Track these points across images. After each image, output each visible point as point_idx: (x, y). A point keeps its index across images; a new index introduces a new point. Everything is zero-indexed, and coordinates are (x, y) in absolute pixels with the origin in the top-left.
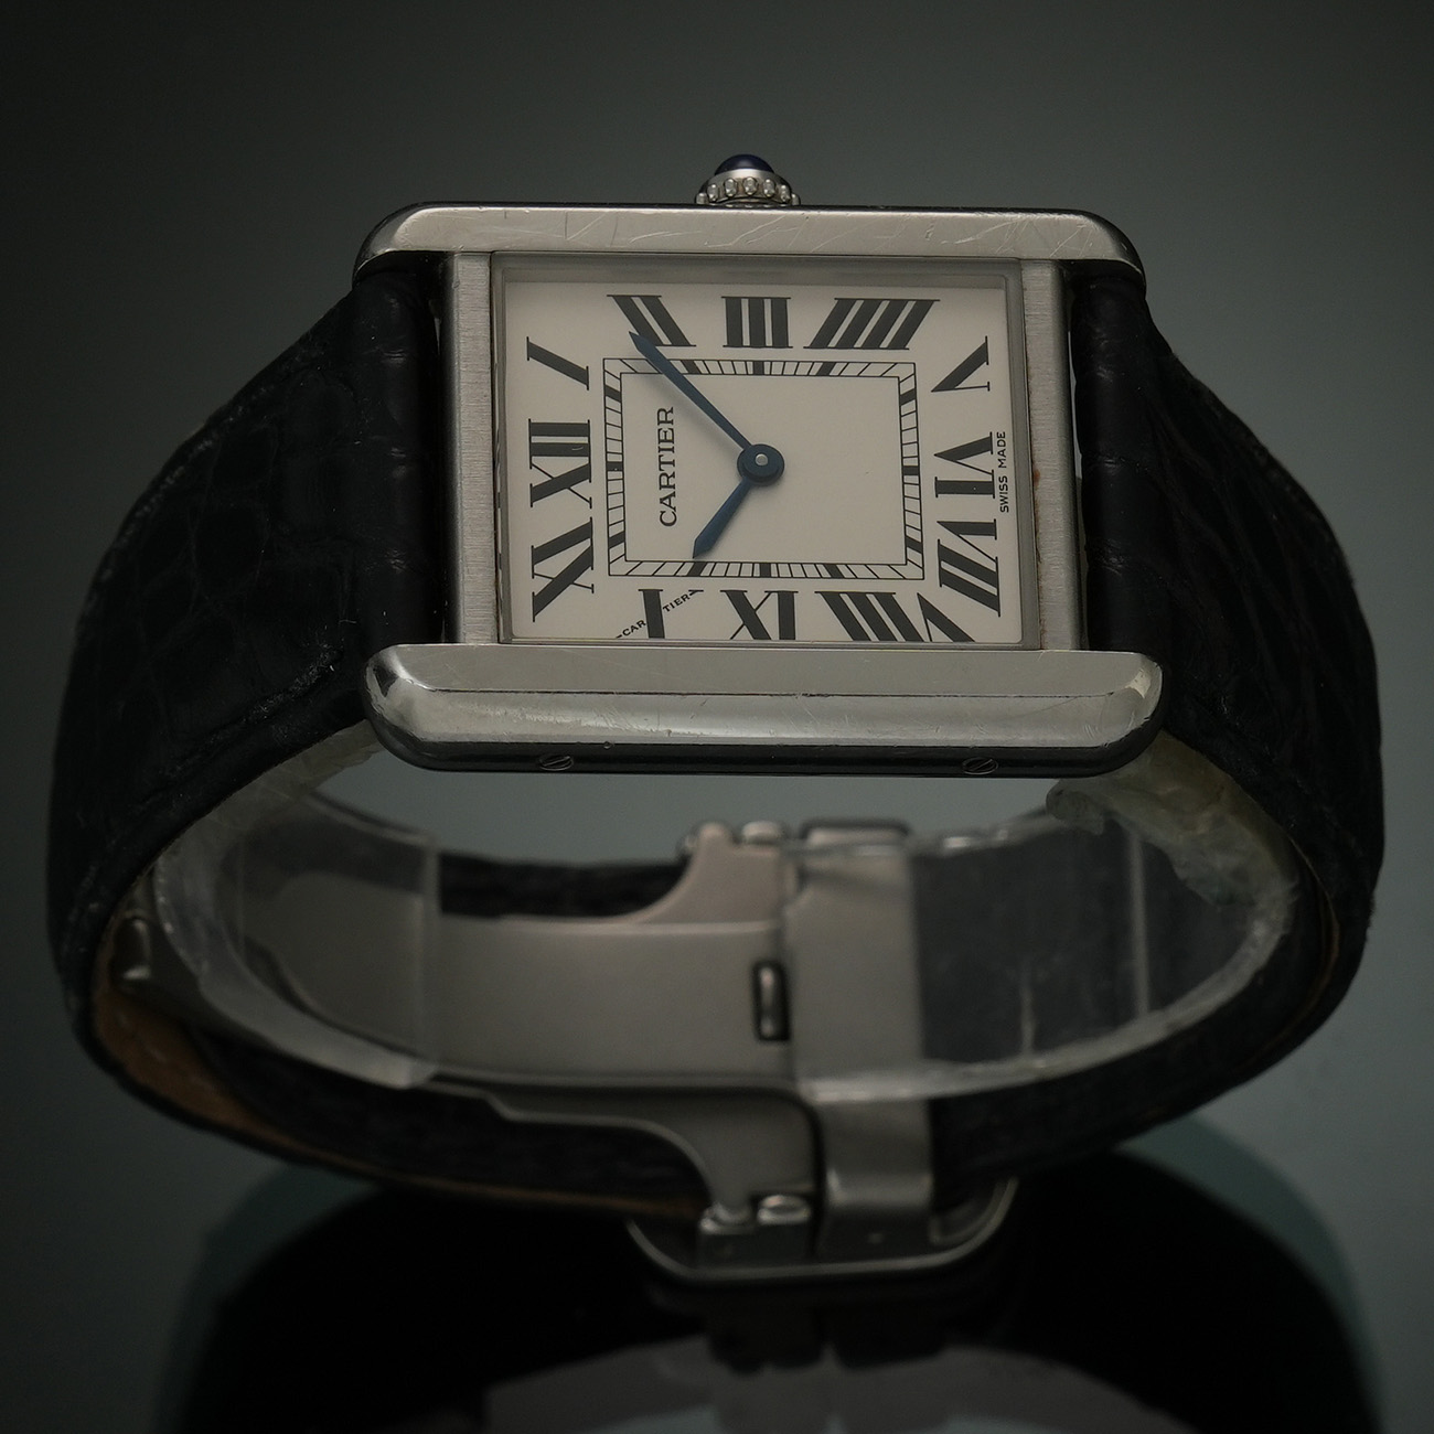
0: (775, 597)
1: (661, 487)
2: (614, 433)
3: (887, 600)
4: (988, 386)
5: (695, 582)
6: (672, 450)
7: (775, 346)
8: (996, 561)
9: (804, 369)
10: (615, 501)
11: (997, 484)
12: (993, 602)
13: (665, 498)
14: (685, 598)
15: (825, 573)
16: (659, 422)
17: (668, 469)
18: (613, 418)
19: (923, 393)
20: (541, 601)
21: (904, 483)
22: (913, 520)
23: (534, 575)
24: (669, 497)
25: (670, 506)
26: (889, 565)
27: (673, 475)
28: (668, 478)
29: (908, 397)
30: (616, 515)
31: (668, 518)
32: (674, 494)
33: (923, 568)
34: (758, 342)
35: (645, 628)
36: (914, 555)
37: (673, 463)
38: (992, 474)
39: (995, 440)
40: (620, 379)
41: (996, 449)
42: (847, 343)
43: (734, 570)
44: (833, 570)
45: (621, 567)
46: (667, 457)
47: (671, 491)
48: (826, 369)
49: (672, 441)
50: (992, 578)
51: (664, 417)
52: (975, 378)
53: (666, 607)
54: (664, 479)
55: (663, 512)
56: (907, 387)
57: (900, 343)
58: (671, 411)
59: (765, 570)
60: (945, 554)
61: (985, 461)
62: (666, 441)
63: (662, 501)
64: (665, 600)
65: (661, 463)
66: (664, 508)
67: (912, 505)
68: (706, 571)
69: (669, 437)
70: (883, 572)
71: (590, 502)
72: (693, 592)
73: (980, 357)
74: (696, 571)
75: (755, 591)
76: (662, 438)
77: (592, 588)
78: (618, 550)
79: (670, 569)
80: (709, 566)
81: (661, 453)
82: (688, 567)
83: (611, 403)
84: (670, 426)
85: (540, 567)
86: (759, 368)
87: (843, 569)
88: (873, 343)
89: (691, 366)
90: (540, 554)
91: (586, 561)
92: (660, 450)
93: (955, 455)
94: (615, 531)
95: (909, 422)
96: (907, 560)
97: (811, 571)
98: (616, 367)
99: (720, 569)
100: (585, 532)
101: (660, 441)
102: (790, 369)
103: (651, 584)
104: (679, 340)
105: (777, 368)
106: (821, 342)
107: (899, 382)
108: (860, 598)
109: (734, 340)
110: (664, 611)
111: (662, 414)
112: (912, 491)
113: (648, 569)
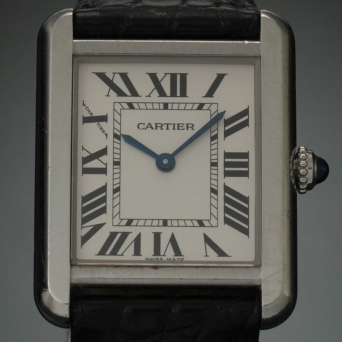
0: (104, 166)
1: (156, 124)
2: (182, 106)
3: (103, 211)
4: (207, 256)
5: (111, 136)
6: (174, 129)
7: (225, 171)
8: (122, 255)
9: (214, 182)
10: (149, 106)
11: (159, 257)
12: (102, 252)
13: (151, 125)
14: (104, 131)
15: (115, 187)
16: (187, 124)
17: (165, 127)
18: (189, 106)
19: (203, 230)
20: (102, 76)
21: (159, 220)
22: (142, 223)
23: (114, 73)
24: (151, 127)
25: (147, 127)
26: (119, 212)
27: (162, 129)
28: (161, 127)
29: (201, 223)
30: (142, 106)
31: (141, 126)
32: (152, 129)
33: (118, 225)
34: (226, 164)
35: (89, 115)
36: (124, 222)
37: (168, 129)
38: (164, 255)
39: (181, 257)
40: (208, 110)
41: (176, 258)
42: (227, 200)
43: (117, 151)
44: (117, 190)
45: (118, 107)
46: (171, 127)
47: (154, 127)
48: (214, 191)
49: (178, 129)
50: (114, 252)
51: (189, 126)
52: (211, 251)
53: (99, 124)
54: (160, 125)
55: (144, 124)
56: (206, 223)
57: (227, 221)
58: (193, 129)
59: (117, 163)
60: (125, 235)
61: (170, 253)
62: (178, 127)
63: (150, 124)
64: (103, 124)
65: (168, 124)
66: (146, 125)
67: (148, 223)
68: (116, 140)
69: (180, 128)
70: (116, 210)
71: (149, 96)
72: (106, 135)
73: (221, 253)
74: (116, 136)
75: (108, 159)
76: (180, 125)
77: (108, 96)
78: (126, 106)
79: (117, 126)
80: (118, 141)
81: (173, 125)
82: (118, 133)
83: (196, 106)
84: (186, 128)
85: (117, 76)
86: (214, 164)
87: (117, 194)
88: (227, 210)
89: (214, 138)
90: (124, 77)
91: (120, 93)
92: (174, 124)
93: (173, 240)
94: (135, 106)
95: (189, 223)
96: (122, 219)
97: (117, 181)
98: (214, 108)
99: (117, 146)
100: (134, 93)
101: (178, 124)
102: (214, 177)
103: (110, 119)
104: (227, 133)
105: (214, 172)
106: (227, 189)
107: (208, 220)
108: (104, 200)
109: (227, 155)
110: (97, 123)
111: (191, 126)
112: (155, 223)
113: (117, 117)
